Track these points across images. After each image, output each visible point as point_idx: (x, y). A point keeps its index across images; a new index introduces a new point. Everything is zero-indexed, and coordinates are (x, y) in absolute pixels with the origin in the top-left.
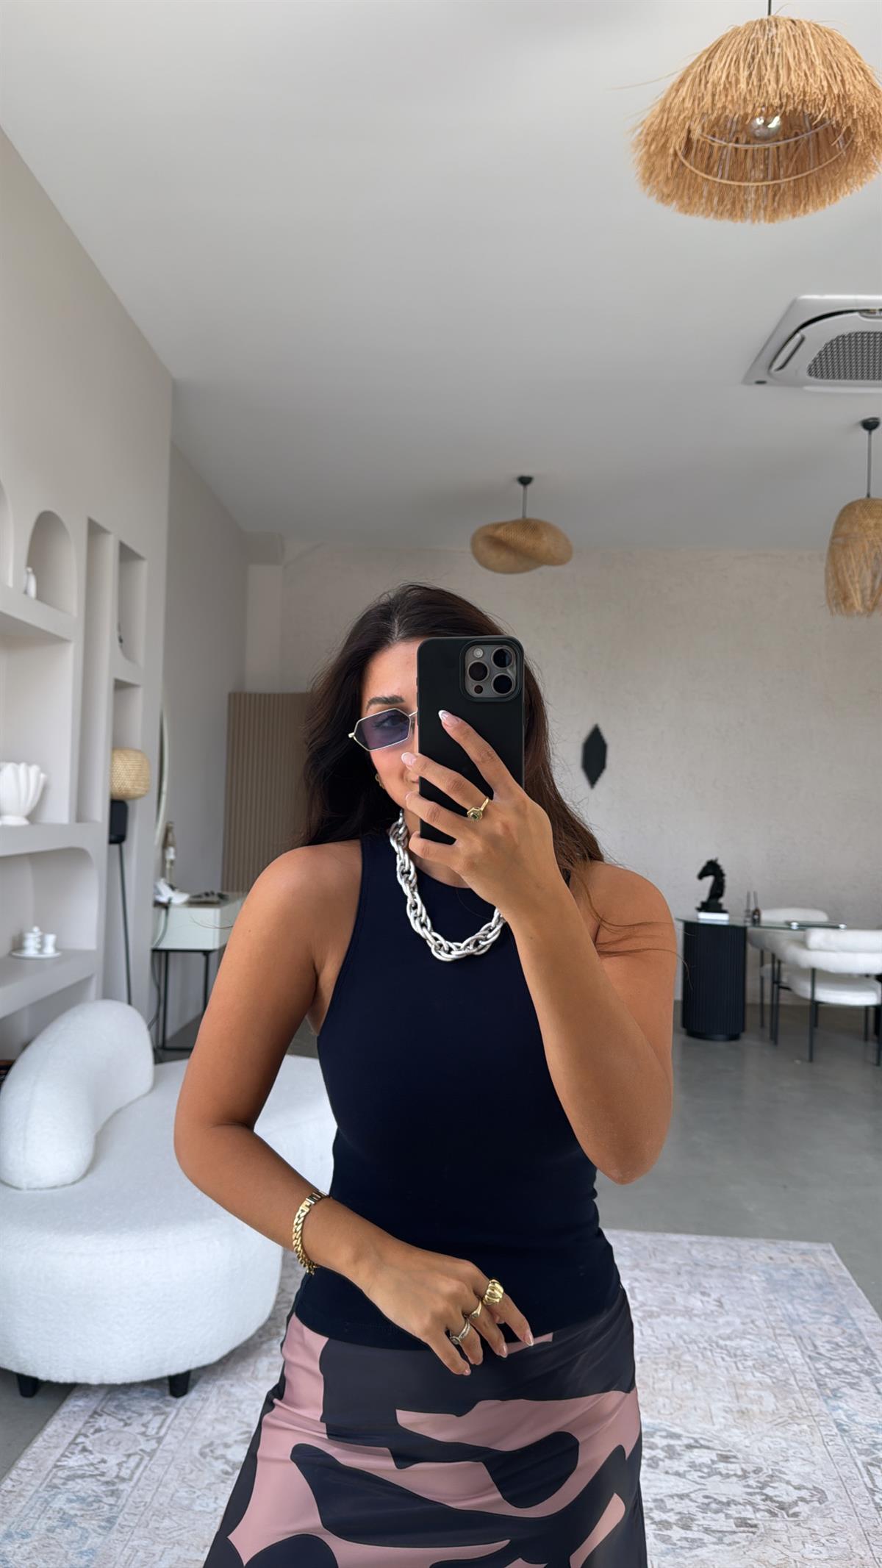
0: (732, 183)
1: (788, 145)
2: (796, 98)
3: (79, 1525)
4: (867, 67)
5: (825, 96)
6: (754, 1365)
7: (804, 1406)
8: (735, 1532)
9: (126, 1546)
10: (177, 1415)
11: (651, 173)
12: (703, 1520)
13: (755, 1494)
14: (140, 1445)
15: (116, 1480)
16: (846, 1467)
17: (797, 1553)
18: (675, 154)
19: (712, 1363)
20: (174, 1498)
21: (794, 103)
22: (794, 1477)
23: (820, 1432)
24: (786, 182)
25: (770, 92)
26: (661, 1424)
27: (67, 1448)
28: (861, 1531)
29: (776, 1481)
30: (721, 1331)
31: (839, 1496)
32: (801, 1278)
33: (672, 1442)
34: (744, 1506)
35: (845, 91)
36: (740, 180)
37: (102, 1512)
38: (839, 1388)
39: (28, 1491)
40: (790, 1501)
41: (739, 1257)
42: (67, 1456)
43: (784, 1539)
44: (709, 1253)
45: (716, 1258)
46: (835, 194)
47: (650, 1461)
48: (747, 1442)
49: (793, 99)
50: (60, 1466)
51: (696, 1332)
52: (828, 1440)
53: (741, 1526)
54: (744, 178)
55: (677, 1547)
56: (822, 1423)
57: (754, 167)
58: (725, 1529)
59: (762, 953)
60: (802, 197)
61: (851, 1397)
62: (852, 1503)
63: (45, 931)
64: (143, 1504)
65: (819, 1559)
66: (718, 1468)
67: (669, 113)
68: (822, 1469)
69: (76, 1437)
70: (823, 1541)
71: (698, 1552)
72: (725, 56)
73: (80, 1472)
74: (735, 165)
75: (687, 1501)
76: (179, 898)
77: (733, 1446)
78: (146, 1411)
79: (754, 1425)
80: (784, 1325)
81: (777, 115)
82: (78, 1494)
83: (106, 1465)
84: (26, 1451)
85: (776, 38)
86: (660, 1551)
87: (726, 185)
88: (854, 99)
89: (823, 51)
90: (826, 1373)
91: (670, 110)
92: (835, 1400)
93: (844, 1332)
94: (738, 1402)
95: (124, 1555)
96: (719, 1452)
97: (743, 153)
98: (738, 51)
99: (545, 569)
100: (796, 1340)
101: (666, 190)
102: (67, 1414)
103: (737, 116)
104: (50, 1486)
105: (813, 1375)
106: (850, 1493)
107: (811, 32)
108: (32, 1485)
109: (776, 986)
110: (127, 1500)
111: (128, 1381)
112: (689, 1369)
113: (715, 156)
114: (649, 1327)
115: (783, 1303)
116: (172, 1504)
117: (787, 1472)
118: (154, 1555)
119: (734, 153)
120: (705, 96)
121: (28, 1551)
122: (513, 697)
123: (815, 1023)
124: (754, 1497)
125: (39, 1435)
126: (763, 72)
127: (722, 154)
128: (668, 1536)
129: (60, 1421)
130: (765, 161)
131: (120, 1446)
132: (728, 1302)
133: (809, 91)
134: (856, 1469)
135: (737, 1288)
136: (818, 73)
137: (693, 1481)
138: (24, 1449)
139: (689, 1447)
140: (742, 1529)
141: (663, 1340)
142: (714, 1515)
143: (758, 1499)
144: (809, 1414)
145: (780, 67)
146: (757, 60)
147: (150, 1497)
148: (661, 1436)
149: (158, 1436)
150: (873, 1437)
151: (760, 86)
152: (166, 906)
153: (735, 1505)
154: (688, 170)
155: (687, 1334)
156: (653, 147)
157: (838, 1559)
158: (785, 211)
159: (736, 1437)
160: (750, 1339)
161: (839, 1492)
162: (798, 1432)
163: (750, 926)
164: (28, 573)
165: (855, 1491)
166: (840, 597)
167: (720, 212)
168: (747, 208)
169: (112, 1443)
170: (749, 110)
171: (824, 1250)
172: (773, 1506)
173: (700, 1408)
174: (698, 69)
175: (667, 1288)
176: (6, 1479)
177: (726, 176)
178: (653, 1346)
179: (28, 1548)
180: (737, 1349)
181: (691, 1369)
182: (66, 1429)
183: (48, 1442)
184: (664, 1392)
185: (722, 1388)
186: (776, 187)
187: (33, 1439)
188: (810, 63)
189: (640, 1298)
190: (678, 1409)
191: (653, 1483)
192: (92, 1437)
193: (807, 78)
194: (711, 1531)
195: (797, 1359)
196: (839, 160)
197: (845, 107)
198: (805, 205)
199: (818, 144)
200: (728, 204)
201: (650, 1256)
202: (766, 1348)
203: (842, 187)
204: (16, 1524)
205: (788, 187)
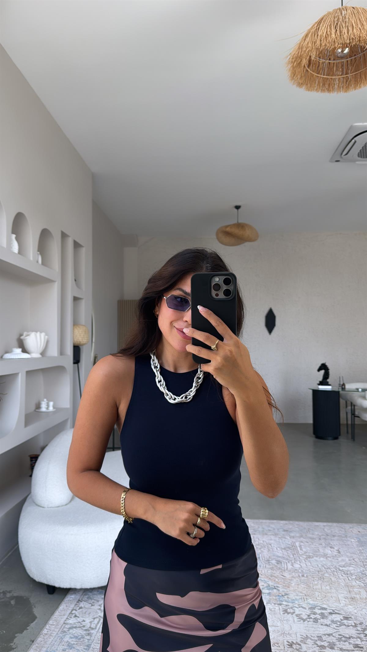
0: (328, 77)
1: (352, 60)
2: (356, 39)
3: (76, 648)
6: (356, 578)
8: (353, 650)
11: (294, 75)
12: (339, 645)
13: (361, 633)
14: (98, 614)
15: (89, 629)
18: (304, 66)
19: (338, 577)
21: (355, 42)
24: (351, 75)
25: (345, 38)
26: (317, 604)
27: (69, 615)
30: (340, 563)
33: (323, 611)
34: (357, 639)
36: (332, 76)
37: (85, 642)
39: (54, 634)
41: (346, 531)
42: (69, 619)
44: (332, 530)
45: (335, 532)
47: (314, 620)
48: (355, 611)
49: (355, 40)
50: (66, 623)
51: (329, 564)
54: (333, 74)
57: (337, 70)
58: (349, 649)
59: (346, 402)
60: (359, 81)
63: (49, 401)
66: (344, 623)
67: (302, 49)
69: (72, 611)
72: (325, 24)
73: (74, 626)
74: (329, 70)
75: (331, 637)
77: (350, 613)
78: (100, 600)
79: (358, 604)
81: (347, 47)
82: (74, 635)
83: (85, 622)
85: (347, 15)
87: (326, 78)
94: (350, 594)
96: (344, 616)
97: (332, 65)
98: (330, 21)
99: (247, 244)
101: (300, 81)
102: (67, 601)
103: (330, 49)
104: (62, 632)
107: (361, 11)
108: (55, 631)
109: (353, 416)
110: (95, 637)
111: (92, 587)
112: (327, 580)
113: (321, 66)
114: (309, 562)
115: (366, 551)
119: (329, 64)
120: (317, 41)
122: (232, 298)
125: (57, 610)
126: (342, 29)
127: (323, 65)
129: (65, 604)
130: (342, 68)
131: (90, 614)
132: (342, 551)
133: (362, 36)
135: (346, 545)
136: (365, 28)
137: (334, 628)
138: (51, 616)
139: (331, 613)
140: (356, 649)
141: (315, 568)
142: (344, 643)
143: (362, 636)
145: (349, 27)
146: (339, 25)
148: (318, 609)
151: (341, 35)
153: (353, 638)
154: (309, 73)
155: (326, 565)
156: (295, 64)
158: (351, 87)
159: (350, 609)
160: (353, 567)
163: (341, 391)
164: (38, 254)
167: (323, 89)
168: (335, 87)
169: (87, 613)
170: (336, 45)
173: (334, 597)
174: (313, 30)
175: (316, 545)
176: (44, 629)
177: (326, 74)
178: (311, 570)
180: (348, 571)
181: (329, 580)
182: (68, 608)
183: (61, 613)
184: (318, 590)
185: (343, 588)
186: (347, 77)
187: (55, 611)
188: (361, 24)
189: (304, 550)
190: (324, 597)
191: (316, 629)
192: (78, 611)
193: (361, 31)
194: (343, 650)
198: (360, 84)
199: (365, 59)
200: (327, 86)
201: (307, 532)
202: (360, 571)
204: (50, 648)
205: (352, 78)
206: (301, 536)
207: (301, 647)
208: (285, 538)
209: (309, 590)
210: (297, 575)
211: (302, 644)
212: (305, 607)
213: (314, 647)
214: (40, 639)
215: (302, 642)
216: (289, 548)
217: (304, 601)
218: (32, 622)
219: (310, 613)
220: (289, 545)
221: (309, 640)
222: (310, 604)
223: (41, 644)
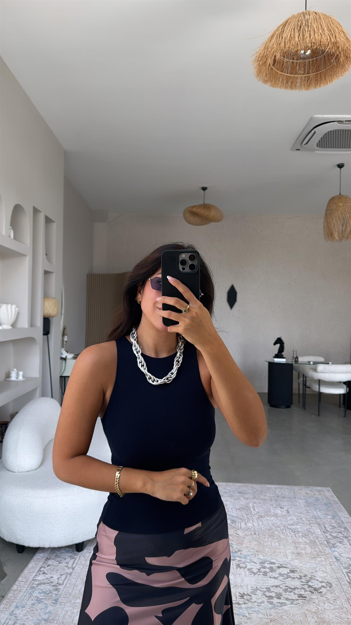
0: (291, 75)
1: (313, 61)
2: (317, 44)
3: (44, 602)
4: (345, 31)
5: (328, 43)
6: (302, 535)
7: (322, 551)
8: (298, 600)
9: (63, 610)
10: (79, 559)
11: (260, 72)
12: (285, 595)
14: (66, 571)
15: (57, 585)
16: (339, 574)
17: (322, 607)
18: (270, 64)
19: (286, 535)
21: (316, 46)
22: (319, 578)
23: (329, 561)
24: (312, 75)
25: (307, 41)
26: (267, 559)
28: (346, 598)
29: (312, 580)
30: (289, 522)
31: (337, 585)
32: (319, 501)
33: (272, 566)
34: (301, 590)
35: (336, 41)
37: (53, 597)
38: (335, 543)
39: (23, 589)
40: (318, 587)
41: (295, 493)
42: (37, 576)
43: (317, 602)
44: (283, 492)
45: (285, 494)
46: (332, 80)
47: (264, 573)
48: (301, 565)
49: (316, 44)
50: (35, 579)
51: (278, 523)
52: (332, 564)
53: (300, 597)
54: (296, 73)
55: (276, 606)
56: (329, 557)
57: (300, 69)
58: (294, 598)
59: (299, 374)
60: (319, 81)
61: (340, 547)
62: (342, 588)
63: (19, 370)
64: (68, 593)
65: (330, 609)
66: (290, 575)
67: (267, 49)
68: (330, 575)
69: (41, 568)
70: (332, 602)
71: (284, 607)
72: (290, 27)
73: (43, 582)
74: (293, 68)
75: (279, 588)
76: (70, 356)
77: (296, 566)
78: (67, 558)
79: (303, 559)
80: (313, 519)
81: (309, 50)
82: (43, 590)
83: (53, 579)
84: (21, 574)
85: (309, 19)
86: (269, 607)
87: (289, 76)
88: (340, 43)
89: (327, 25)
90: (330, 538)
92: (334, 548)
93: (336, 522)
94: (297, 549)
95: (62, 614)
96: (290, 569)
97: (296, 63)
98: (294, 25)
99: (212, 223)
100: (318, 525)
101: (265, 79)
102: (36, 559)
103: (294, 51)
104: (32, 588)
105: (325, 538)
106: (341, 584)
107: (323, 17)
108: (25, 587)
109: (304, 387)
110: (62, 592)
111: (60, 546)
112: (277, 537)
113: (285, 65)
114: (261, 521)
115: (312, 511)
117: (317, 576)
118: (74, 613)
119: (292, 63)
120: (281, 43)
121: (25, 613)
123: (320, 401)
124: (304, 586)
125: (26, 568)
126: (304, 33)
127: (287, 64)
128: (272, 602)
129: (34, 562)
130: (304, 67)
131: (58, 571)
132: (291, 511)
133: (322, 41)
134: (343, 575)
135: (294, 505)
136: (326, 33)
137: (281, 581)
138: (21, 573)
139: (279, 567)
140: (300, 598)
141: (266, 526)
142: (289, 593)
143: (306, 587)
144: (324, 554)
145: (311, 31)
146: (302, 29)
147: (71, 590)
148: (268, 563)
149: (72, 567)
150: (349, 562)
151: (303, 39)
152: (65, 359)
153: (297, 589)
154: (274, 71)
155: (276, 524)
156: (261, 62)
157: (338, 609)
158: (312, 86)
159: (296, 563)
160: (300, 525)
161: (337, 584)
162: (320, 561)
163: (295, 364)
164: (10, 229)
165: (343, 583)
166: (329, 234)
167: (286, 86)
168: (297, 85)
169: (55, 570)
170: (299, 47)
171: (327, 490)
172: (312, 589)
173: (282, 553)
174: (278, 32)
175: (267, 506)
177: (289, 72)
178: (263, 528)
179: (25, 612)
180: (295, 529)
182: (36, 565)
183: (30, 570)
184: (268, 547)
185: (290, 544)
186: (309, 77)
187: (24, 569)
188: (323, 30)
189: (257, 510)
190: (273, 553)
191: (265, 582)
192: (47, 568)
193: (322, 36)
194: (289, 599)
195: (319, 533)
196: (333, 67)
197: (336, 47)
198: (320, 84)
199: (325, 60)
200: (290, 83)
201: (260, 494)
202: (307, 529)
203: (334, 77)
204: (19, 602)
205: (313, 77)
206: (255, 498)
207: (251, 597)
208: (240, 499)
209: (260, 547)
210: (249, 533)
212: (256, 562)
213: (263, 597)
214: (10, 595)
215: (252, 593)
216: (243, 508)
217: (255, 556)
218: (3, 579)
219: (259, 567)
220: (243, 505)
221: (259, 591)
222: (260, 559)
223: (11, 599)
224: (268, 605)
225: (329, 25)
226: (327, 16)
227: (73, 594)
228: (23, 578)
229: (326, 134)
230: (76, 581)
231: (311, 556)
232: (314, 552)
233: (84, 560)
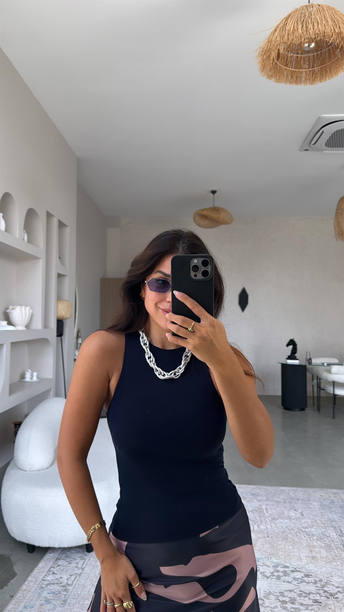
0: (296, 70)
1: (318, 54)
2: (321, 35)
3: (52, 603)
5: (332, 33)
6: (317, 539)
7: (338, 555)
8: (313, 605)
10: (89, 559)
11: (264, 67)
12: (300, 600)
13: (320, 590)
14: (75, 571)
15: (66, 585)
18: (273, 59)
19: (300, 538)
20: (90, 592)
21: (320, 37)
22: (335, 583)
24: (317, 69)
25: (311, 33)
26: (280, 562)
27: (47, 572)
29: (328, 585)
30: (303, 525)
32: (334, 503)
33: (286, 569)
34: (316, 595)
35: (340, 31)
36: (299, 69)
37: (62, 598)
39: (32, 589)
40: (335, 593)
41: (309, 495)
42: (47, 576)
43: (333, 608)
44: (297, 494)
45: (299, 496)
46: (337, 72)
47: (277, 577)
48: (316, 569)
50: (44, 580)
51: (293, 525)
53: (315, 603)
54: (301, 68)
55: (290, 611)
57: (304, 63)
58: (309, 604)
59: (313, 376)
60: (324, 75)
63: (33, 371)
64: (77, 594)
66: (305, 580)
67: (271, 43)
69: (50, 568)
72: (292, 20)
73: (52, 582)
74: (297, 63)
75: (293, 593)
77: (310, 571)
78: (77, 558)
79: (318, 563)
80: (328, 523)
81: (313, 42)
82: (52, 591)
83: (62, 579)
84: (31, 574)
85: (313, 12)
87: (294, 71)
89: (331, 16)
91: (271, 42)
94: (311, 553)
96: (305, 573)
97: (300, 58)
98: (297, 17)
99: (223, 226)
100: (333, 529)
101: (270, 74)
102: (46, 559)
103: (298, 43)
104: (41, 588)
105: (341, 542)
107: (326, 9)
108: (34, 587)
109: (319, 389)
110: (71, 593)
111: (70, 546)
113: (289, 59)
114: (274, 523)
115: (327, 514)
116: (89, 594)
117: (332, 581)
119: (296, 58)
120: (285, 36)
122: (210, 278)
123: (334, 403)
125: (36, 568)
126: (308, 25)
127: (291, 59)
128: (286, 607)
129: (44, 562)
130: (308, 61)
131: (67, 572)
132: (305, 514)
133: (326, 31)
135: (309, 508)
136: (329, 24)
137: (295, 585)
139: (293, 571)
140: (315, 604)
141: (279, 529)
142: (304, 598)
143: (321, 592)
144: (340, 558)
145: (314, 23)
146: (305, 21)
147: (80, 591)
148: (281, 567)
149: (82, 567)
151: (307, 30)
153: (312, 594)
154: (278, 66)
155: (290, 527)
156: (265, 57)
158: (317, 80)
159: (311, 567)
160: (314, 528)
162: (336, 565)
163: (308, 365)
164: (24, 232)
166: (340, 233)
167: (291, 81)
168: (302, 79)
169: (64, 570)
170: (303, 40)
172: (328, 595)
173: (296, 556)
174: (282, 25)
175: (280, 508)
177: (293, 67)
178: (276, 531)
180: (310, 532)
181: (292, 540)
182: (46, 565)
183: (39, 570)
184: (281, 550)
185: (305, 548)
186: (313, 71)
187: (33, 569)
188: (326, 21)
189: (270, 512)
190: (287, 556)
191: (278, 586)
192: (56, 568)
193: (325, 27)
194: (303, 605)
195: (334, 536)
196: (338, 59)
197: (341, 37)
198: (325, 77)
199: (330, 54)
200: (294, 78)
201: (273, 496)
202: (322, 532)
203: (339, 70)
204: (28, 603)
205: (318, 71)
206: (268, 500)
207: (264, 602)
208: (253, 501)
209: (273, 550)
210: (262, 535)
211: (265, 599)
212: (269, 565)
213: (276, 602)
214: (19, 595)
215: (265, 597)
216: (256, 510)
217: (269, 559)
218: (12, 579)
219: (273, 571)
220: (256, 507)
221: (272, 596)
222: (273, 562)
223: (19, 599)
224: (281, 610)
225: (332, 16)
226: (331, 8)
227: (82, 595)
228: (33, 578)
229: (334, 133)
230: (85, 582)
231: (327, 560)
232: (329, 557)
233: (94, 561)
